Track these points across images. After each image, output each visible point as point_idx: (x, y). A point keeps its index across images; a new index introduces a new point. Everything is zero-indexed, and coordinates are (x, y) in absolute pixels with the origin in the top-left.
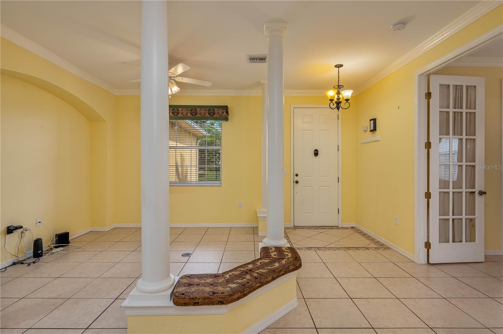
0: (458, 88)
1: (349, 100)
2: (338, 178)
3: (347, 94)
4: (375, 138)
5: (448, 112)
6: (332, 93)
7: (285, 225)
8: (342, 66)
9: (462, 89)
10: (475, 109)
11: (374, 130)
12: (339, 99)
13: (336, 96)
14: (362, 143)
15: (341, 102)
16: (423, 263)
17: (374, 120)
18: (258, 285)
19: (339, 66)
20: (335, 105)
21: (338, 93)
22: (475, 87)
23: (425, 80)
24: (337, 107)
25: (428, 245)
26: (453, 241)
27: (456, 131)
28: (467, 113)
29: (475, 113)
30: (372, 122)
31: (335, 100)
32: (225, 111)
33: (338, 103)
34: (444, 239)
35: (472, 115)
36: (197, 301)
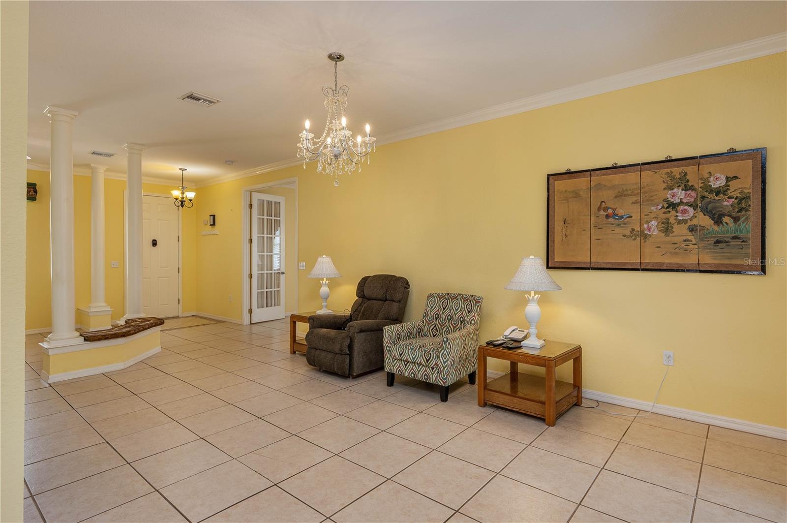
0: (269, 203)
1: (192, 200)
2: (179, 268)
3: (191, 195)
4: (214, 232)
5: (263, 219)
6: (177, 193)
7: (112, 322)
8: (186, 170)
9: (272, 203)
10: (279, 217)
11: (214, 224)
12: (183, 198)
13: (181, 196)
14: (203, 235)
15: (185, 201)
16: (248, 324)
17: (214, 216)
18: (142, 329)
19: (183, 170)
20: (180, 203)
21: (183, 193)
22: (279, 203)
23: (248, 193)
24: (181, 205)
25: (251, 311)
26: (267, 306)
27: (268, 232)
28: (275, 220)
29: (279, 220)
30: (212, 217)
31: (180, 199)
32: (32, 189)
33: (182, 202)
34: (261, 306)
35: (278, 221)
36: (107, 337)
